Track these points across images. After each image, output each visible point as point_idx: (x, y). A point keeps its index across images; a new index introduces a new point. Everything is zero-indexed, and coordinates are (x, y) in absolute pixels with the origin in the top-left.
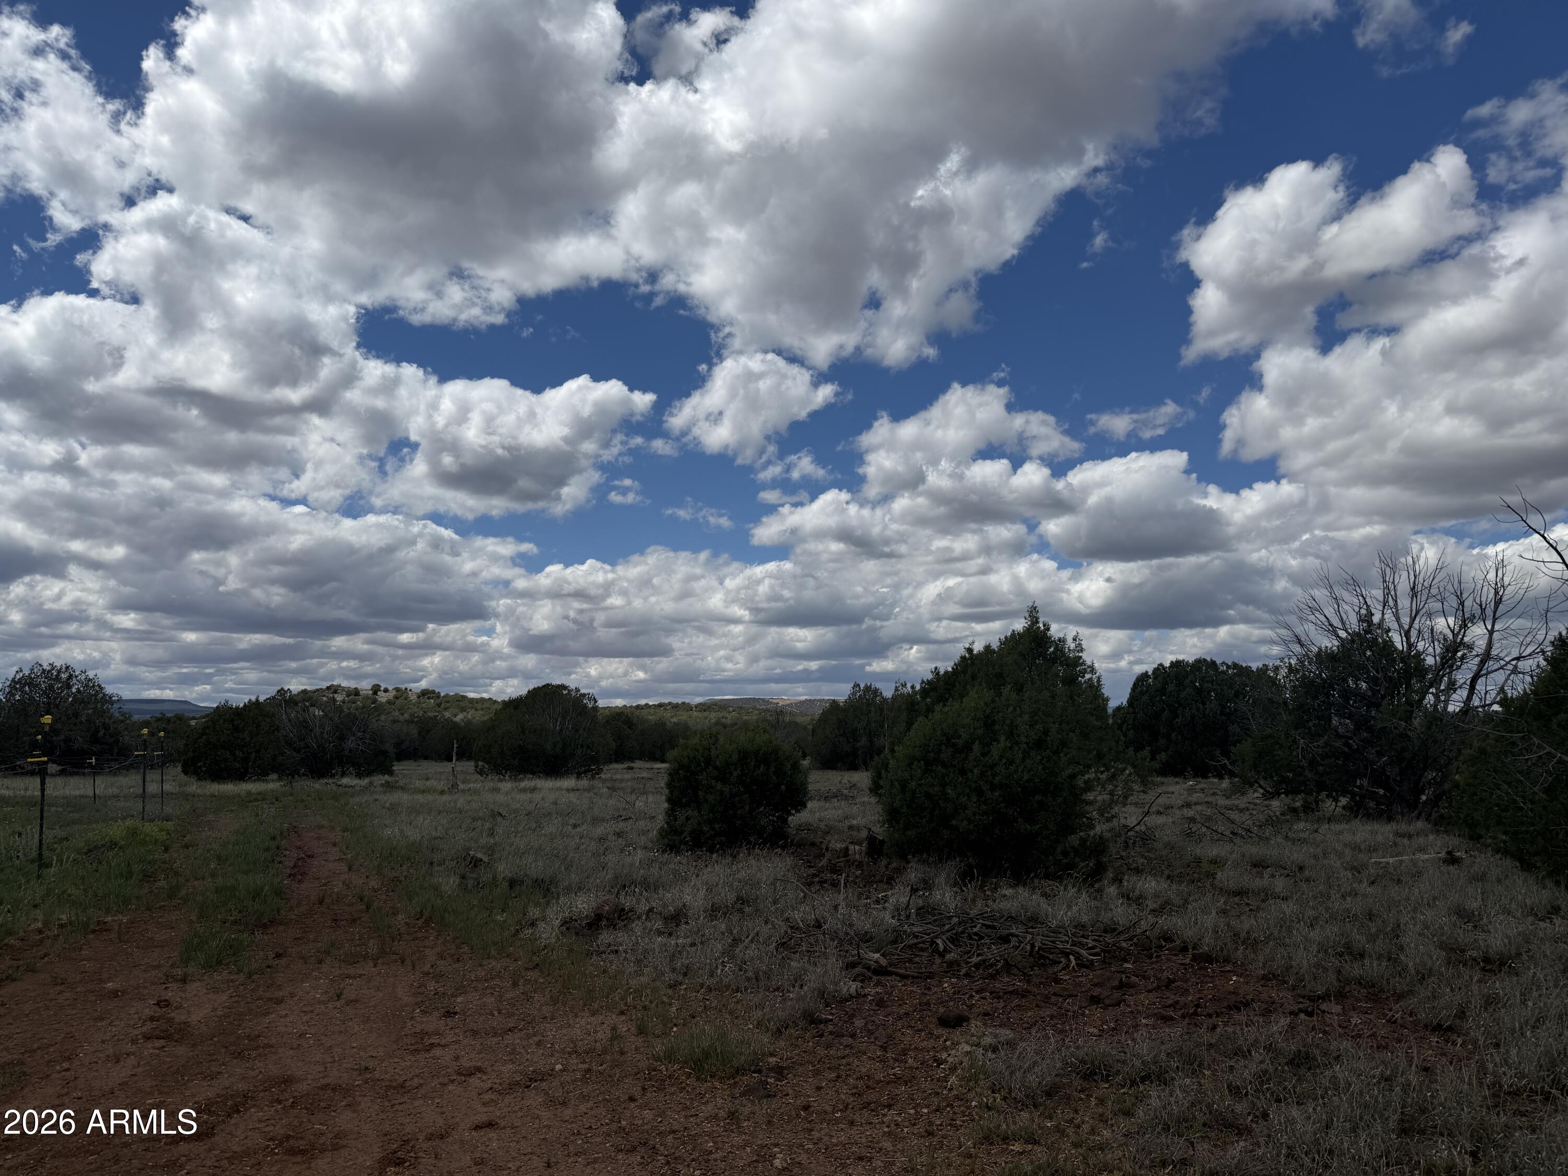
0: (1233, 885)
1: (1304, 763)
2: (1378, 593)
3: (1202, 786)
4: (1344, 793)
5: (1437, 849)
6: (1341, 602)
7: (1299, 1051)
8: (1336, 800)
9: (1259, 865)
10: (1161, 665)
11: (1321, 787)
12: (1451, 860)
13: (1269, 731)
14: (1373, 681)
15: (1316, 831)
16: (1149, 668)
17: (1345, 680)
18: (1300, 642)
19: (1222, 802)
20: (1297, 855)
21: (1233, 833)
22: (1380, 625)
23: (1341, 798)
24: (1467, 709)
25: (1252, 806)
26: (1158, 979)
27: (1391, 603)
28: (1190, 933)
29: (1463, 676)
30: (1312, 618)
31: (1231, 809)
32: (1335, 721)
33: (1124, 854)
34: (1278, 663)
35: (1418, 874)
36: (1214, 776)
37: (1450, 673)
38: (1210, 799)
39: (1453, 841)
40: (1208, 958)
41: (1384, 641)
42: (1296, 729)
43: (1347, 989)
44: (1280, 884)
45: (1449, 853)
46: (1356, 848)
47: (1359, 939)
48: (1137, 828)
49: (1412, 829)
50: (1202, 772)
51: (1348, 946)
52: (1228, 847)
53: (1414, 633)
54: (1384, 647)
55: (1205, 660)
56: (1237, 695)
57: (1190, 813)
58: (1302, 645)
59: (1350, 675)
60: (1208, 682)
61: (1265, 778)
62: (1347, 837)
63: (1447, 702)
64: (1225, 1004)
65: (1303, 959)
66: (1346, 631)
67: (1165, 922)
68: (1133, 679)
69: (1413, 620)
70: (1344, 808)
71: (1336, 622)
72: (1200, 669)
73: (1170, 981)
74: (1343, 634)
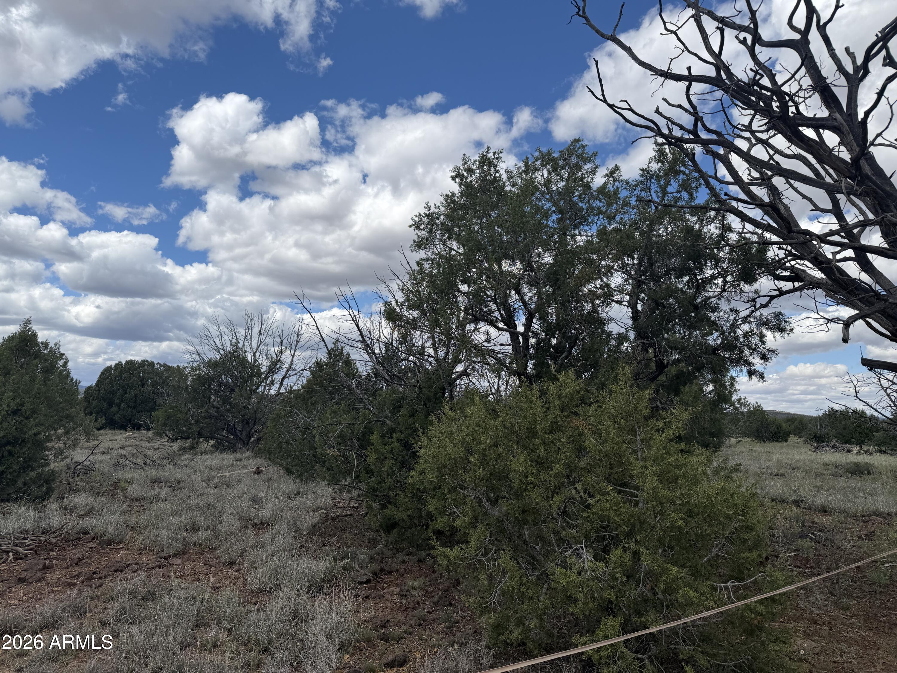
0: (137, 495)
1: (193, 422)
2: (243, 332)
3: (136, 435)
4: (212, 438)
5: (252, 466)
6: (223, 334)
7: (149, 591)
8: (208, 442)
9: (156, 481)
10: (120, 362)
11: (200, 435)
12: (258, 472)
13: (175, 403)
14: (235, 378)
15: (193, 460)
16: (113, 363)
17: (220, 377)
18: (198, 354)
19: (145, 444)
20: (178, 474)
21: (145, 464)
22: (242, 349)
23: (210, 441)
24: (278, 394)
25: (162, 447)
26: (72, 559)
27: (249, 337)
28: (99, 527)
29: (278, 377)
30: (206, 341)
31: (150, 449)
32: (213, 398)
33: (71, 480)
34: (186, 365)
35: (239, 481)
36: (144, 429)
37: (272, 375)
38: (138, 443)
39: (260, 461)
40: (109, 543)
41: (243, 358)
42: (190, 402)
43: (187, 549)
44: (164, 492)
45: (258, 468)
46: (211, 468)
47: (200, 519)
48: (85, 463)
49: (243, 456)
50: (137, 427)
51: (193, 524)
52: (139, 472)
53: (258, 354)
54: (242, 360)
55: (147, 361)
56: (164, 382)
57: (123, 452)
58: (200, 356)
59: (224, 374)
60: (148, 373)
61: (170, 430)
62: (209, 463)
63: (269, 390)
64: (113, 569)
65: (164, 536)
66: (224, 350)
67: (85, 523)
68: (102, 369)
69: (258, 347)
70: (212, 446)
71: (219, 345)
72: (143, 366)
73: (80, 560)
74: (222, 352)
